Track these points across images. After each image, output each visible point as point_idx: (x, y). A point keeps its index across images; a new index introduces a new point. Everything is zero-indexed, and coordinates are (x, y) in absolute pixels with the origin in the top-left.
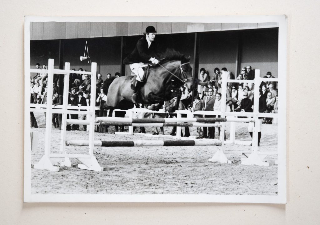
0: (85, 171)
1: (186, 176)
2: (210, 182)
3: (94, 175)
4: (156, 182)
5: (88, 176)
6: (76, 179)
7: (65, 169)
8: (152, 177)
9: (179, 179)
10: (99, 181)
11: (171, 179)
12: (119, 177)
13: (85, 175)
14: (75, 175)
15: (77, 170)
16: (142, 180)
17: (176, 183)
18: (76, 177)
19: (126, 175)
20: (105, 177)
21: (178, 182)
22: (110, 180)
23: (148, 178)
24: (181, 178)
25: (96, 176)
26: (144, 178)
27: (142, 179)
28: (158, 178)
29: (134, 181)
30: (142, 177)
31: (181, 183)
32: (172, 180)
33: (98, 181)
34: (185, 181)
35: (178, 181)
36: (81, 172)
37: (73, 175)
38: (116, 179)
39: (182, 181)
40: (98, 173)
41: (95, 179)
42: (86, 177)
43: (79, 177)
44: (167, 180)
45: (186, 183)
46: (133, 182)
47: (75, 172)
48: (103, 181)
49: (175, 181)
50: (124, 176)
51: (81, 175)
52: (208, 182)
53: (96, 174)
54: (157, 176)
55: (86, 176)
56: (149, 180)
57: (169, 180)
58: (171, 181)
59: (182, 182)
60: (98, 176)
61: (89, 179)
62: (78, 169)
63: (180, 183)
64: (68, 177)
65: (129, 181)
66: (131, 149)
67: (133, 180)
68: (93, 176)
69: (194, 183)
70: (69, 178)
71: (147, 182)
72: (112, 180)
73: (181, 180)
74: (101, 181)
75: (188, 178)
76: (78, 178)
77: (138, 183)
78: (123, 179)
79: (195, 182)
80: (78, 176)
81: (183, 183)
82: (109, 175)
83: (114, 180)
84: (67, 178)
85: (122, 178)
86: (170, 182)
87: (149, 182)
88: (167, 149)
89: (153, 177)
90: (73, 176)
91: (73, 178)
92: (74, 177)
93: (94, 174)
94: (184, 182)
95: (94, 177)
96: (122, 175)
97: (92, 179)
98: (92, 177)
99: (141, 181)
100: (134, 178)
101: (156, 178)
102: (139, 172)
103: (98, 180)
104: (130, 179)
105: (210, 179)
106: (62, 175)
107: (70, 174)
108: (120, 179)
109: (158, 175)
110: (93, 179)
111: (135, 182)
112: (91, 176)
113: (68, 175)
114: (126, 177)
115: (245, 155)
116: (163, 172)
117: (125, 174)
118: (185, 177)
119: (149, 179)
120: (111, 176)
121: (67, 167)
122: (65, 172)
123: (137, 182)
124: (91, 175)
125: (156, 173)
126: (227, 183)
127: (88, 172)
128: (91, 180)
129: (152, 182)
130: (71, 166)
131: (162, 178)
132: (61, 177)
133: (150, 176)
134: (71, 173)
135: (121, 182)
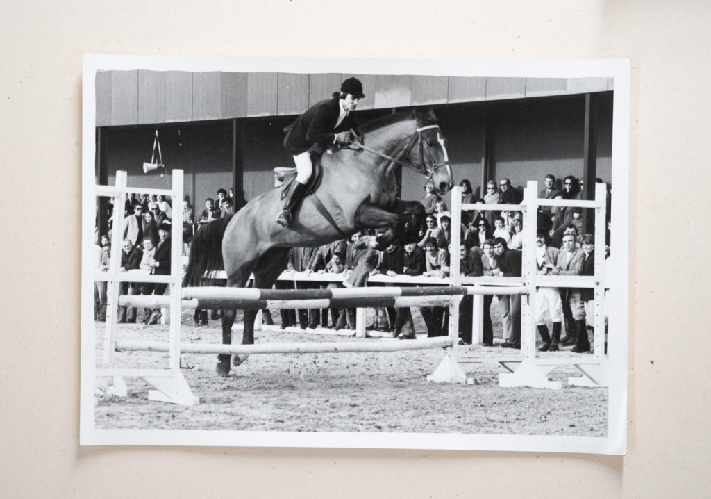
0: (158, 406)
1: (378, 412)
2: (430, 423)
3: (178, 412)
4: (312, 425)
5: (165, 416)
6: (138, 422)
7: (113, 402)
8: (305, 414)
9: (363, 419)
10: (189, 425)
11: (345, 418)
12: (233, 415)
13: (159, 412)
14: (135, 414)
15: (141, 404)
16: (282, 422)
17: (355, 426)
18: (140, 417)
19: (247, 411)
20: (202, 416)
21: (362, 424)
22: (212, 422)
23: (295, 417)
24: (366, 416)
25: (181, 414)
26: (287, 417)
27: (281, 419)
28: (317, 416)
29: (264, 424)
30: (282, 414)
31: (368, 426)
32: (346, 421)
33: (186, 425)
34: (375, 421)
35: (361, 422)
36: (150, 406)
37: (131, 413)
38: (226, 419)
39: (370, 422)
40: (187, 409)
41: (180, 420)
42: (159, 417)
43: (145, 417)
44: (336, 421)
45: (379, 425)
46: (263, 426)
47: (135, 407)
48: (197, 425)
49: (354, 423)
50: (243, 413)
51: (150, 413)
52: (426, 422)
53: (183, 409)
54: (315, 412)
55: (160, 414)
56: (298, 422)
57: (342, 420)
58: (346, 423)
59: (370, 424)
60: (187, 414)
61: (167, 421)
62: (143, 401)
63: (364, 427)
64: (121, 418)
65: (254, 424)
66: (258, 359)
67: (262, 422)
68: (175, 414)
69: (396, 426)
70: (124, 419)
71: (293, 425)
72: (216, 422)
73: (367, 420)
74: (192, 424)
75: (382, 415)
76: (142, 419)
77: (273, 427)
78: (241, 420)
79: (398, 425)
80: (143, 414)
81: (372, 426)
82: (210, 412)
83: (222, 422)
84: (118, 418)
85: (239, 418)
86: (343, 425)
87: (296, 424)
88: (336, 357)
89: (306, 416)
90: (132, 415)
91: (132, 419)
92: (133, 417)
93: (177, 410)
94: (374, 423)
95: (179, 416)
96: (240, 412)
97: (174, 421)
98: (173, 416)
99: (280, 423)
100: (264, 417)
101: (314, 416)
102: (275, 405)
103: (187, 423)
104: (256, 420)
105: (429, 417)
106: (108, 415)
107: (127, 412)
108: (234, 419)
109: (317, 411)
110: (176, 421)
111: (266, 426)
112: (171, 414)
113: (121, 413)
114: (246, 415)
115: (505, 366)
116: (329, 403)
117: (244, 411)
118: (376, 413)
119: (296, 419)
120: (214, 415)
121: (119, 398)
122: (114, 408)
123: (271, 425)
124: (171, 412)
125: (313, 406)
126: (467, 424)
127: (164, 408)
128: (171, 422)
129: (302, 426)
130: (128, 394)
131: (326, 416)
132: (106, 417)
133: (298, 414)
134: (127, 409)
135: (236, 425)
